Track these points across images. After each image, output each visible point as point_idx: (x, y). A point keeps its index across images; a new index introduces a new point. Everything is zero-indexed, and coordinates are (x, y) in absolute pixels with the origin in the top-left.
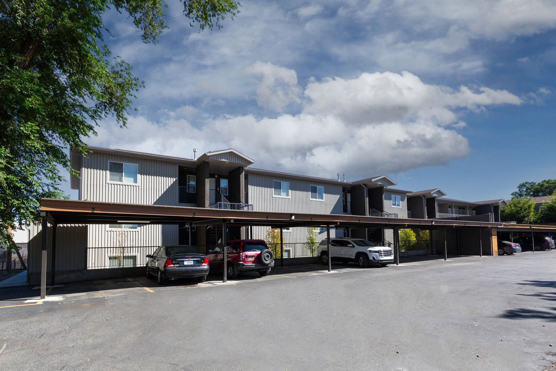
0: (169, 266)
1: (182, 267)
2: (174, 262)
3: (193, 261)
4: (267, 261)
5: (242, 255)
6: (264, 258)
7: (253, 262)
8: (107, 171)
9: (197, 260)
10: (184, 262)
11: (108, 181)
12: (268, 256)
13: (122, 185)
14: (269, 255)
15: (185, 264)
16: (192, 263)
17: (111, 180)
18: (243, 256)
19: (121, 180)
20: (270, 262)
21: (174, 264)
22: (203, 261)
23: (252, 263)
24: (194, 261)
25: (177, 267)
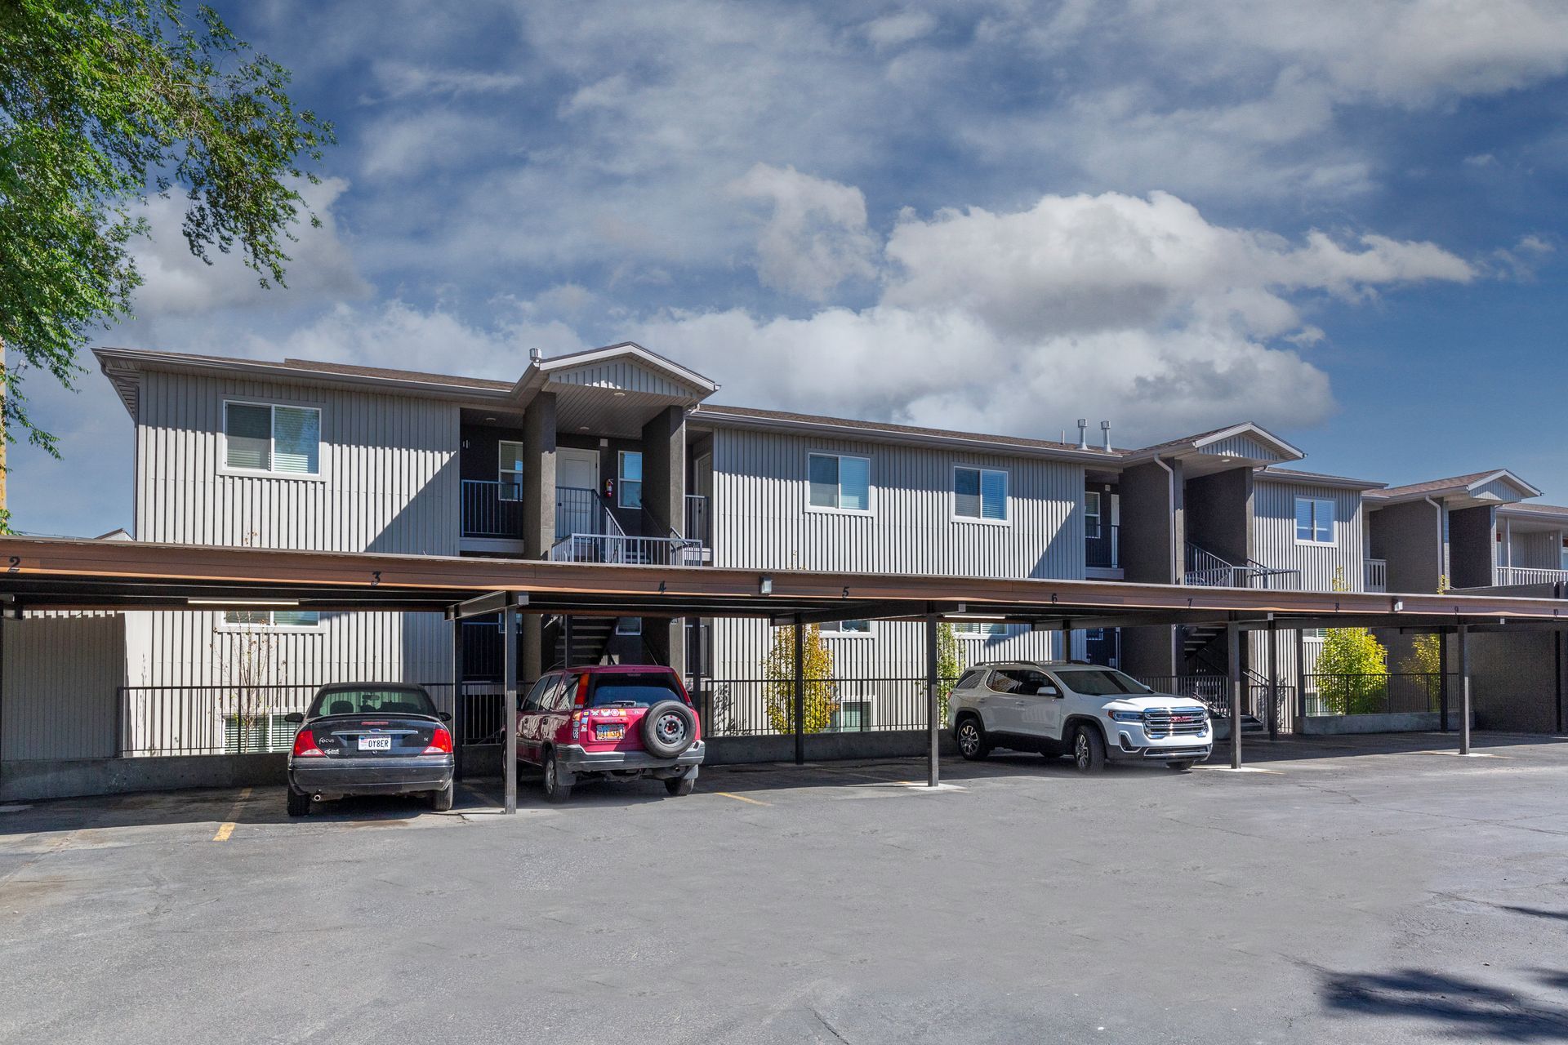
0: (305, 753)
1: (350, 756)
2: (322, 741)
3: (389, 740)
4: (671, 741)
5: (578, 719)
6: (659, 733)
7: (620, 746)
8: (218, 434)
9: (404, 736)
10: (360, 740)
11: (224, 468)
12: (672, 727)
13: (269, 480)
14: (680, 722)
15: (360, 748)
16: (385, 744)
17: (232, 462)
18: (581, 725)
19: (265, 464)
20: (681, 748)
21: (323, 747)
22: (426, 739)
23: (615, 751)
24: (393, 737)
25: (332, 756)
